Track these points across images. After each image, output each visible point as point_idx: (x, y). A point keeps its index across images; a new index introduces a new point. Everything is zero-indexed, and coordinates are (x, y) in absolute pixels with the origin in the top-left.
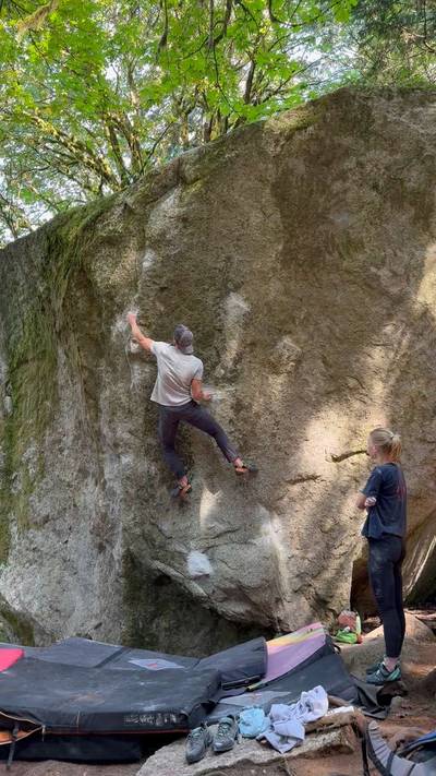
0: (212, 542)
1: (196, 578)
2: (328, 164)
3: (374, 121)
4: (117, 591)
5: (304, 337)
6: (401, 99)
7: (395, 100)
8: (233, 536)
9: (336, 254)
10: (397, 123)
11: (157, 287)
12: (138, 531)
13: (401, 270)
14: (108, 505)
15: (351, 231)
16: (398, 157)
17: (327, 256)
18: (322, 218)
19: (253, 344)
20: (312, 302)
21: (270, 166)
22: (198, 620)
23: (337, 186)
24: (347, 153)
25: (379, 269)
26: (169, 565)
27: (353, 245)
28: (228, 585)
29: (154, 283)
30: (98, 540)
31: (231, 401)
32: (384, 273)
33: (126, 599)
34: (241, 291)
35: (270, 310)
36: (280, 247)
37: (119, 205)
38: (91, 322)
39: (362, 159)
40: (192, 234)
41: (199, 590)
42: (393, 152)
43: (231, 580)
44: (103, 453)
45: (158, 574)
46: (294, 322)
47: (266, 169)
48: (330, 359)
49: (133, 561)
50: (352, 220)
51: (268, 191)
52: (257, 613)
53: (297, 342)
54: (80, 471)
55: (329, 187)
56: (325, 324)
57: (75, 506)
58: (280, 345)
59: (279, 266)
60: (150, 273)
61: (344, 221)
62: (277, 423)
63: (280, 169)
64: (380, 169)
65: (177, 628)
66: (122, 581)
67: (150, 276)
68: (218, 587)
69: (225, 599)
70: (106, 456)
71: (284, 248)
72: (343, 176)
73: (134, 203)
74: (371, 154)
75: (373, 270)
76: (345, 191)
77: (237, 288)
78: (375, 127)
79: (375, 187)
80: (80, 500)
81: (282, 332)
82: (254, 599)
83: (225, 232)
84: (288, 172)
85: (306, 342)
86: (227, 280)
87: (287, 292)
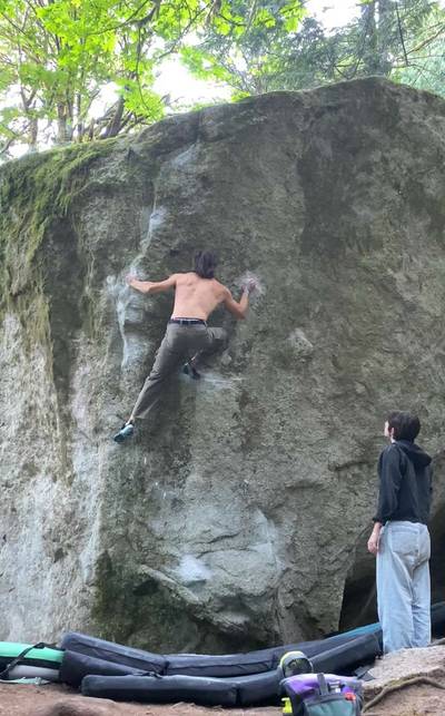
0: (206, 547)
1: (191, 585)
2: (355, 152)
3: (400, 119)
4: (84, 603)
5: (317, 333)
6: (425, 103)
7: (420, 102)
8: (230, 541)
9: (355, 248)
10: (421, 126)
11: (166, 249)
12: (120, 531)
13: (414, 277)
14: (77, 503)
15: (371, 227)
16: (420, 160)
17: (348, 249)
18: (345, 207)
19: (265, 332)
20: (327, 296)
21: (298, 141)
22: (182, 636)
23: (362, 177)
24: (373, 145)
25: (395, 272)
26: (158, 569)
27: (372, 243)
28: (227, 592)
29: (163, 244)
30: (56, 546)
31: (236, 392)
32: (399, 276)
33: (95, 612)
34: (257, 270)
35: (285, 298)
36: (301, 230)
37: (121, 151)
38: (69, 284)
39: (387, 155)
40: (210, 196)
41: (193, 597)
42: (416, 155)
43: (230, 587)
44: (72, 441)
45: (144, 580)
46: (308, 314)
47: (295, 144)
48: (341, 361)
49: (109, 566)
50: (373, 216)
51: (294, 166)
52: (256, 625)
53: (309, 336)
54: (25, 467)
55: (354, 176)
56: (338, 321)
57: (14, 510)
58: (292, 337)
59: (298, 251)
60: (160, 233)
61: (365, 215)
62: (283, 423)
63: (308, 147)
64: (402, 170)
65: (158, 645)
66: (92, 590)
67: (160, 236)
68: (215, 595)
69: (221, 610)
70: (78, 445)
71: (304, 231)
72: (367, 168)
73: (142, 151)
74: (396, 152)
75: (390, 272)
76: (369, 184)
77: (253, 267)
78: (401, 124)
79: (397, 187)
80: (23, 502)
81: (294, 324)
82: (254, 608)
83: (246, 202)
84: (315, 152)
85: (318, 338)
86: (243, 256)
87: (304, 281)
